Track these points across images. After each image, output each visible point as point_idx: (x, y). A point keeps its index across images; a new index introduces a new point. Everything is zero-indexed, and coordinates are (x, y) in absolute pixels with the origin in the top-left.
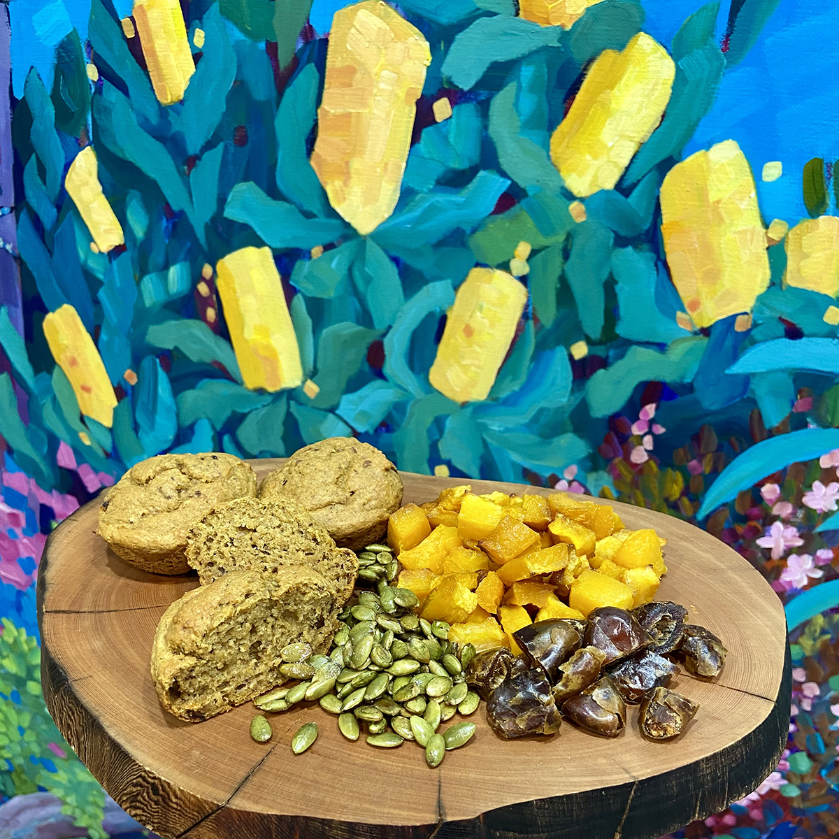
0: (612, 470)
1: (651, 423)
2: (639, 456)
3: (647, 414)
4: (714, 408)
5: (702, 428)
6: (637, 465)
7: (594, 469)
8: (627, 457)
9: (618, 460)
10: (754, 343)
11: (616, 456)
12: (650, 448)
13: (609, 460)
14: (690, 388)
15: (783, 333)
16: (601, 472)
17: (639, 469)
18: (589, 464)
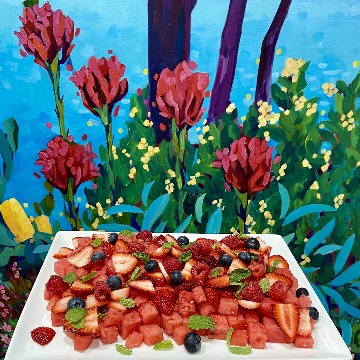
0: (10, 281)
1: (17, 267)
2: (17, 276)
3: (15, 265)
4: (32, 262)
5: (31, 268)
6: (17, 279)
7: (6, 281)
8: (13, 277)
9: (11, 278)
10: (36, 246)
11: (10, 277)
12: (19, 274)
13: (9, 278)
14: (24, 258)
15: (43, 243)
16: (8, 281)
17: (18, 280)
18: (4, 279)
